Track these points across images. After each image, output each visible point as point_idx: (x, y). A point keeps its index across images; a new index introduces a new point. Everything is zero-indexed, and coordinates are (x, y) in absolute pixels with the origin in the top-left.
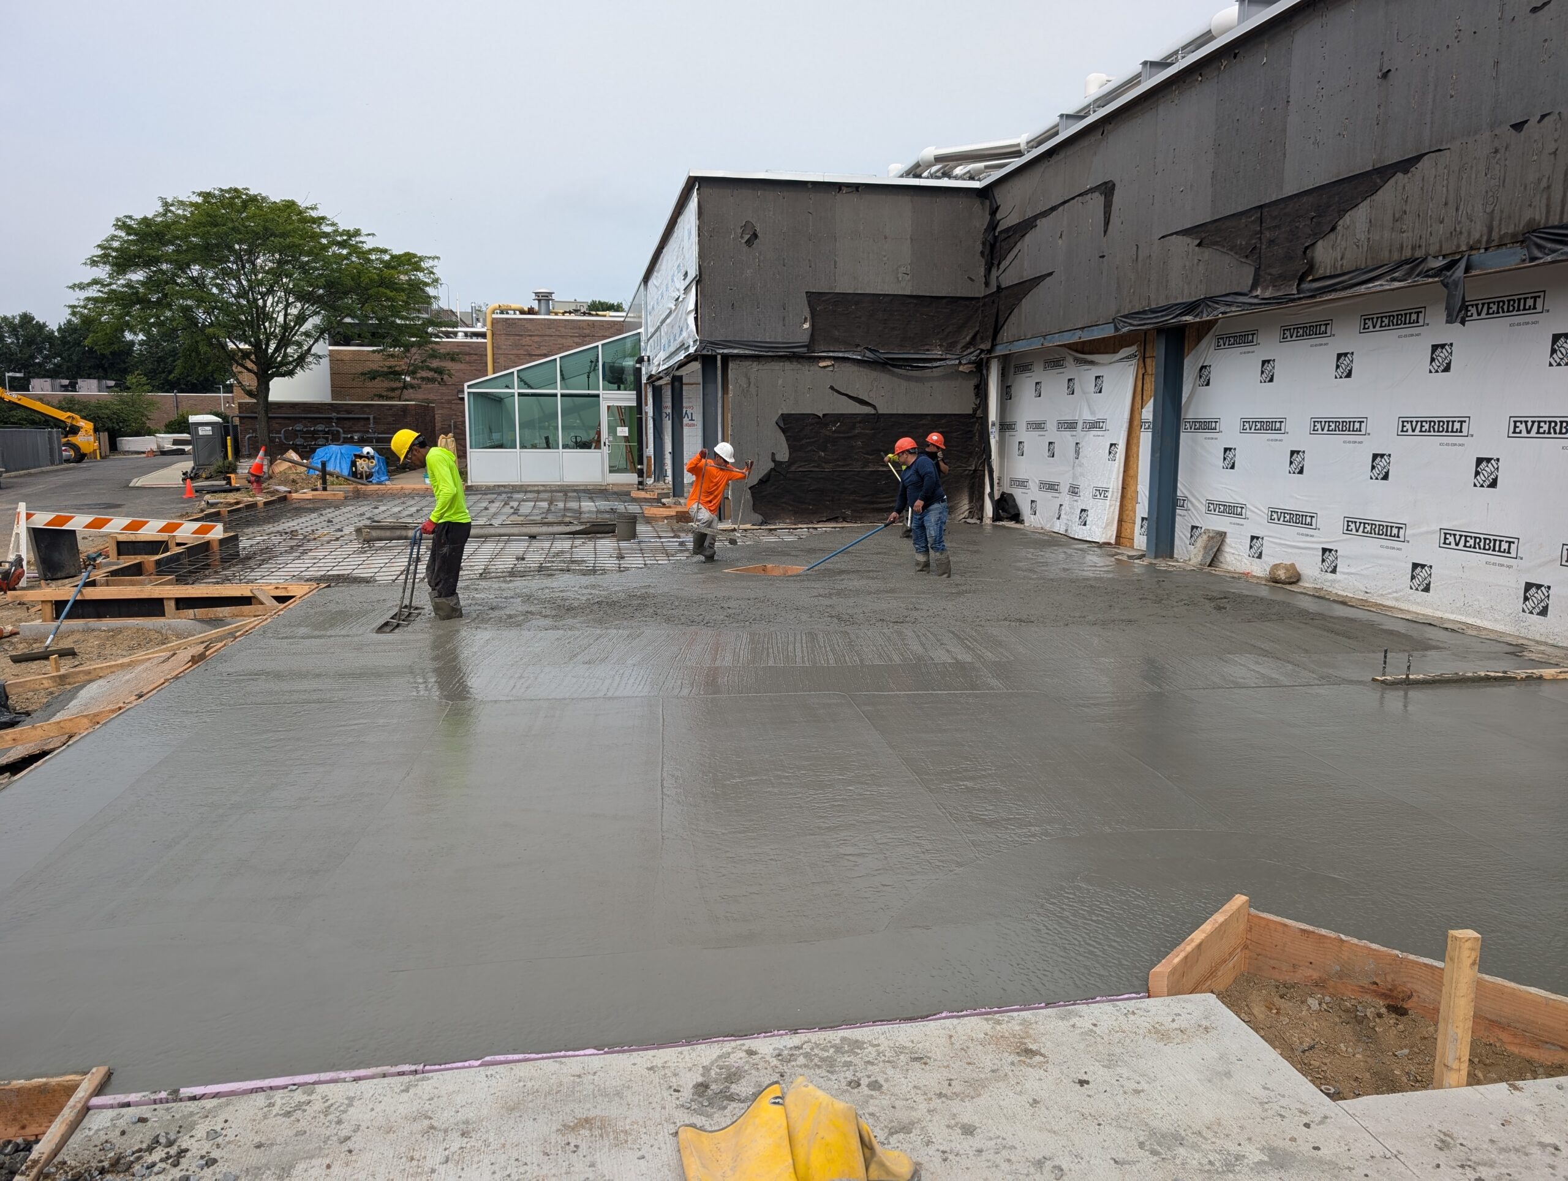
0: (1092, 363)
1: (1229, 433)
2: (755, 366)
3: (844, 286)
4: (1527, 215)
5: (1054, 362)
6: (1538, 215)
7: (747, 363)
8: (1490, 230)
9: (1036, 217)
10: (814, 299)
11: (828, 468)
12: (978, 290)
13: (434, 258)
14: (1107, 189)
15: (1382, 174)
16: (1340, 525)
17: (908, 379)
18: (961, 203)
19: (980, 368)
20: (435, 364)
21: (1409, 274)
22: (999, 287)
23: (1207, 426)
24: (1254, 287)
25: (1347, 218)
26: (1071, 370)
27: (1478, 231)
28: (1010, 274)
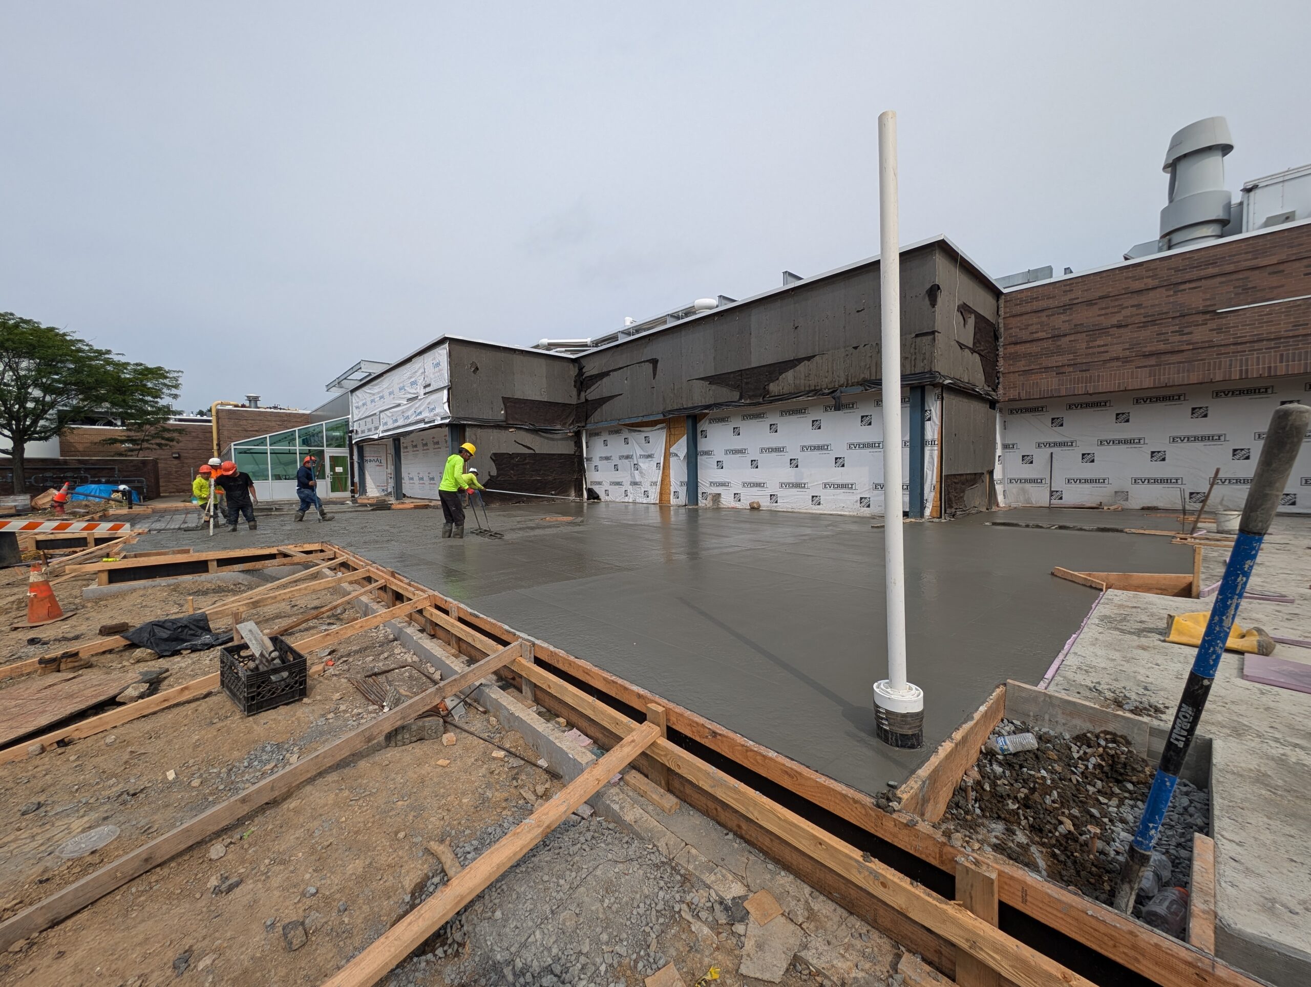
0: (640, 431)
1: (719, 455)
2: (479, 430)
3: (518, 395)
4: (862, 376)
5: (616, 431)
6: (867, 376)
7: (475, 429)
8: (848, 380)
9: (610, 371)
10: (505, 400)
11: (515, 478)
12: (574, 401)
13: (178, 372)
14: (654, 362)
15: (799, 361)
16: (778, 485)
17: (547, 438)
18: (566, 364)
19: (578, 435)
20: (167, 435)
21: (815, 395)
22: (587, 400)
23: (707, 453)
24: (741, 398)
25: (784, 375)
26: (625, 434)
27: (842, 380)
28: (593, 393)
